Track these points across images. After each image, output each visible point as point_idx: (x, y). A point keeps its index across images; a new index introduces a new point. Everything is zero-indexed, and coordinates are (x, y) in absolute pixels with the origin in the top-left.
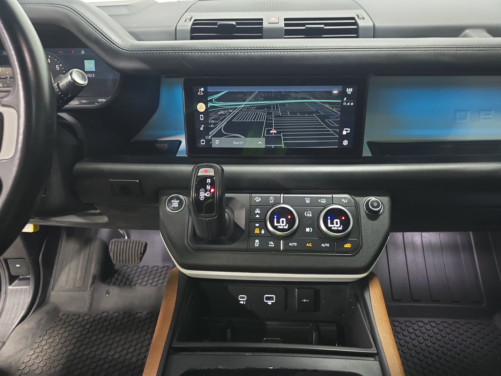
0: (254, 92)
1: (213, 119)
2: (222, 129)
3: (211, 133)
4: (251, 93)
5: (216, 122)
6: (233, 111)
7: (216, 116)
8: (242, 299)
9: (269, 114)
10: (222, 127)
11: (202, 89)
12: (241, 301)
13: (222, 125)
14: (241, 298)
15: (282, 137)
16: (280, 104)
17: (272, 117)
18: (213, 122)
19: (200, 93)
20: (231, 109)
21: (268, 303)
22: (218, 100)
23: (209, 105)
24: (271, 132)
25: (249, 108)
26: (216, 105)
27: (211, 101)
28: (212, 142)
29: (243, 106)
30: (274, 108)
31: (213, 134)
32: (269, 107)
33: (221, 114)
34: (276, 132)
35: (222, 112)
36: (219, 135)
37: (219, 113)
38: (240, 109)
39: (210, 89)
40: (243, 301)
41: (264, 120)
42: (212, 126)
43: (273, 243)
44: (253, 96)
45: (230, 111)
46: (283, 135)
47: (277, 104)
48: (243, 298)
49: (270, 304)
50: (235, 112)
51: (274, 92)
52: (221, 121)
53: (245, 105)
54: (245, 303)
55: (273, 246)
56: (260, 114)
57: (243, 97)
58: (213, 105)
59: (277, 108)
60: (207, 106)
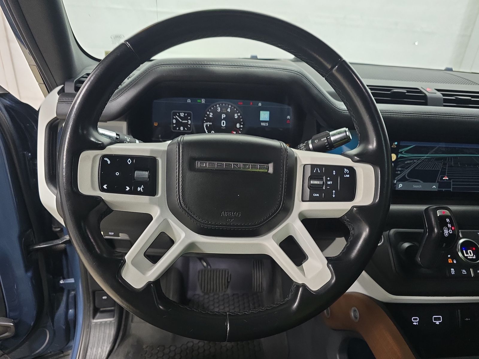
0: (435, 147)
1: (400, 167)
2: (406, 175)
3: (396, 178)
4: (433, 148)
5: (403, 169)
6: (417, 161)
7: (403, 164)
8: (415, 321)
9: (445, 164)
10: (406, 174)
11: (396, 143)
12: (414, 322)
13: (407, 171)
14: (414, 319)
15: (452, 183)
16: (454, 157)
17: (446, 167)
18: (400, 169)
19: (394, 146)
20: (416, 159)
21: (436, 323)
22: (407, 152)
23: (399, 156)
24: (444, 178)
25: (429, 160)
26: (404, 156)
27: (401, 153)
28: (397, 186)
29: (425, 158)
30: (449, 160)
31: (398, 179)
32: (445, 158)
33: (408, 163)
34: (447, 179)
35: (409, 162)
36: (403, 180)
37: (406, 162)
38: (423, 160)
39: (402, 143)
40: (416, 322)
41: (440, 169)
42: (399, 172)
43: (465, 271)
44: (434, 150)
45: (415, 161)
46: (453, 181)
47: (451, 157)
48: (416, 319)
49: (438, 323)
50: (418, 162)
51: (450, 148)
52: (407, 169)
53: (427, 156)
54: (417, 324)
55: (466, 273)
56: (437, 164)
57: (425, 150)
58: (402, 156)
59: (451, 160)
60: (397, 156)
